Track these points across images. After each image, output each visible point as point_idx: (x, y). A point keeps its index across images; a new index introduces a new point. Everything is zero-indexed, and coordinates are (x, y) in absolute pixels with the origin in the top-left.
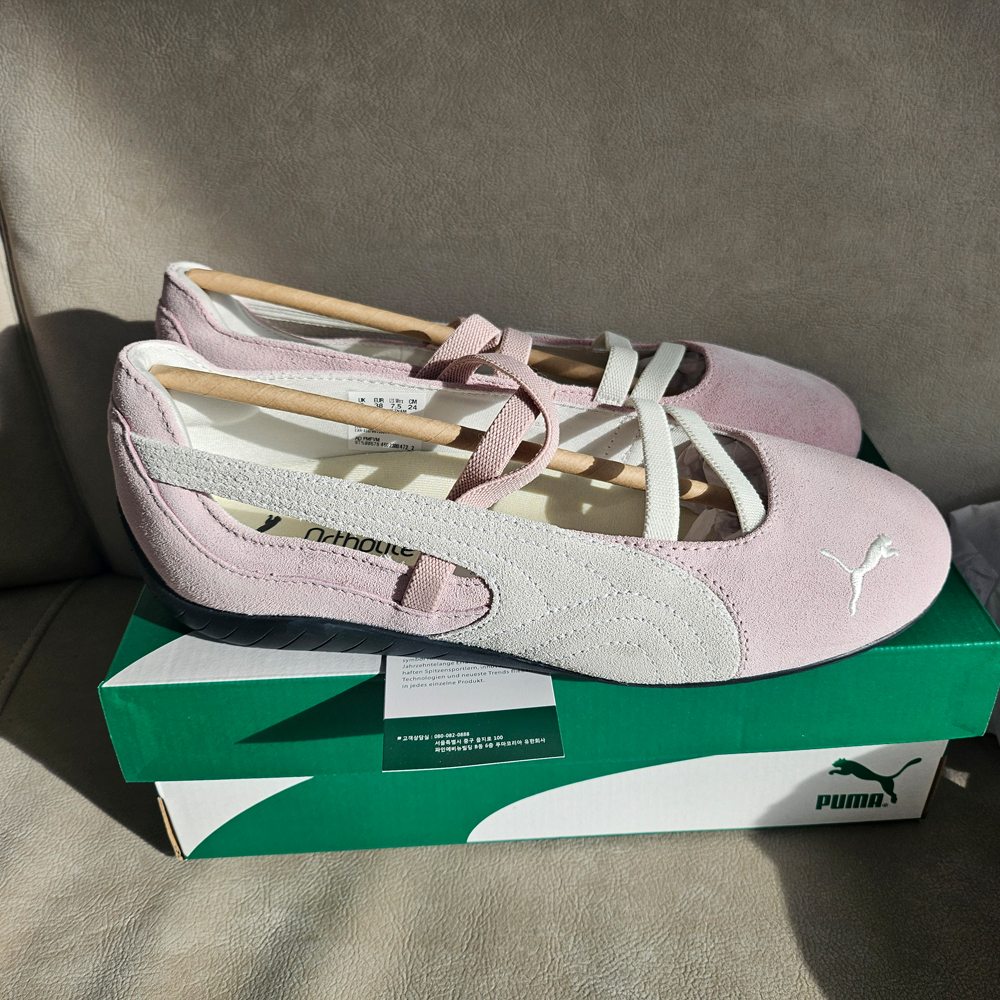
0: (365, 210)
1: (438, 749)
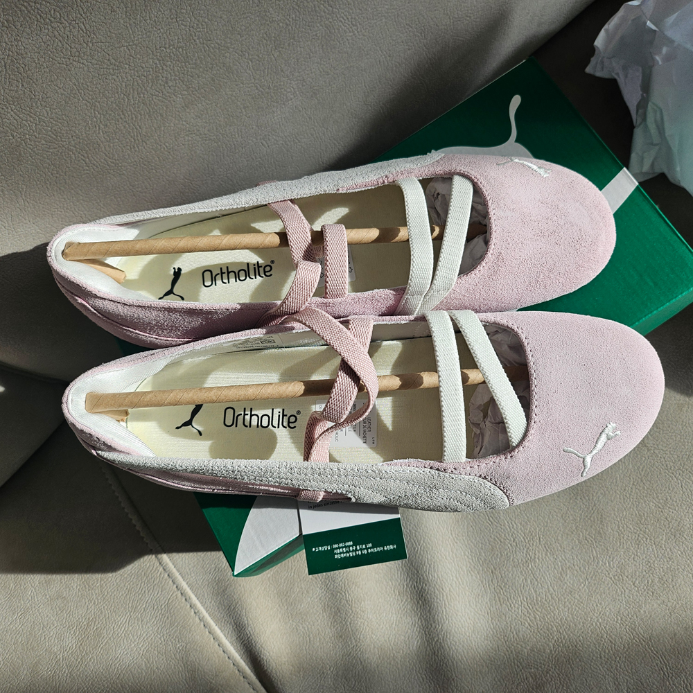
1: (336, 557)
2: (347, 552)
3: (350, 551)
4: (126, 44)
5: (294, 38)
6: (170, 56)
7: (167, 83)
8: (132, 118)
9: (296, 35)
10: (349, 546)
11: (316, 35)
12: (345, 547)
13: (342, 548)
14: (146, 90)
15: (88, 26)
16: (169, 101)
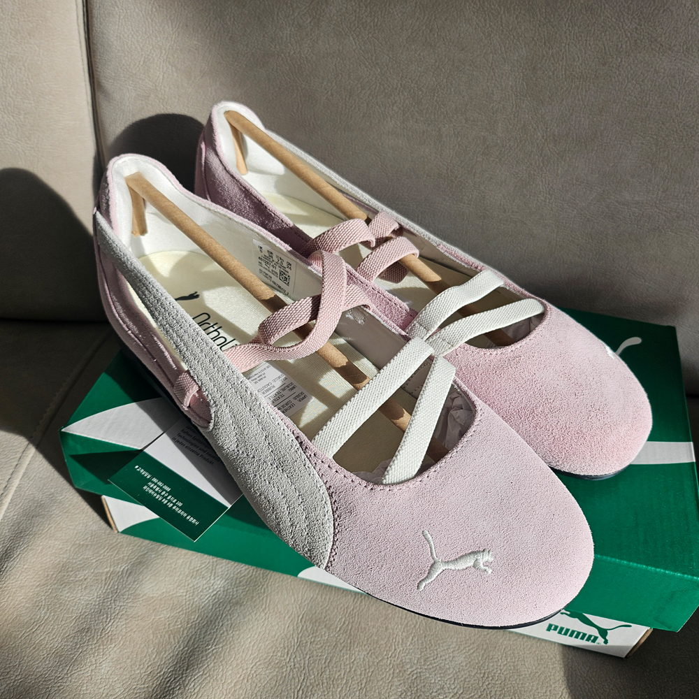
0: (347, 100)
1: (145, 488)
2: (157, 492)
3: (160, 494)
4: (391, 56)
5: (500, 160)
6: (410, 90)
7: (393, 105)
8: (351, 107)
9: (503, 159)
10: (164, 490)
11: (518, 173)
12: (161, 488)
13: (158, 486)
14: (376, 96)
15: (379, 23)
16: (384, 119)
